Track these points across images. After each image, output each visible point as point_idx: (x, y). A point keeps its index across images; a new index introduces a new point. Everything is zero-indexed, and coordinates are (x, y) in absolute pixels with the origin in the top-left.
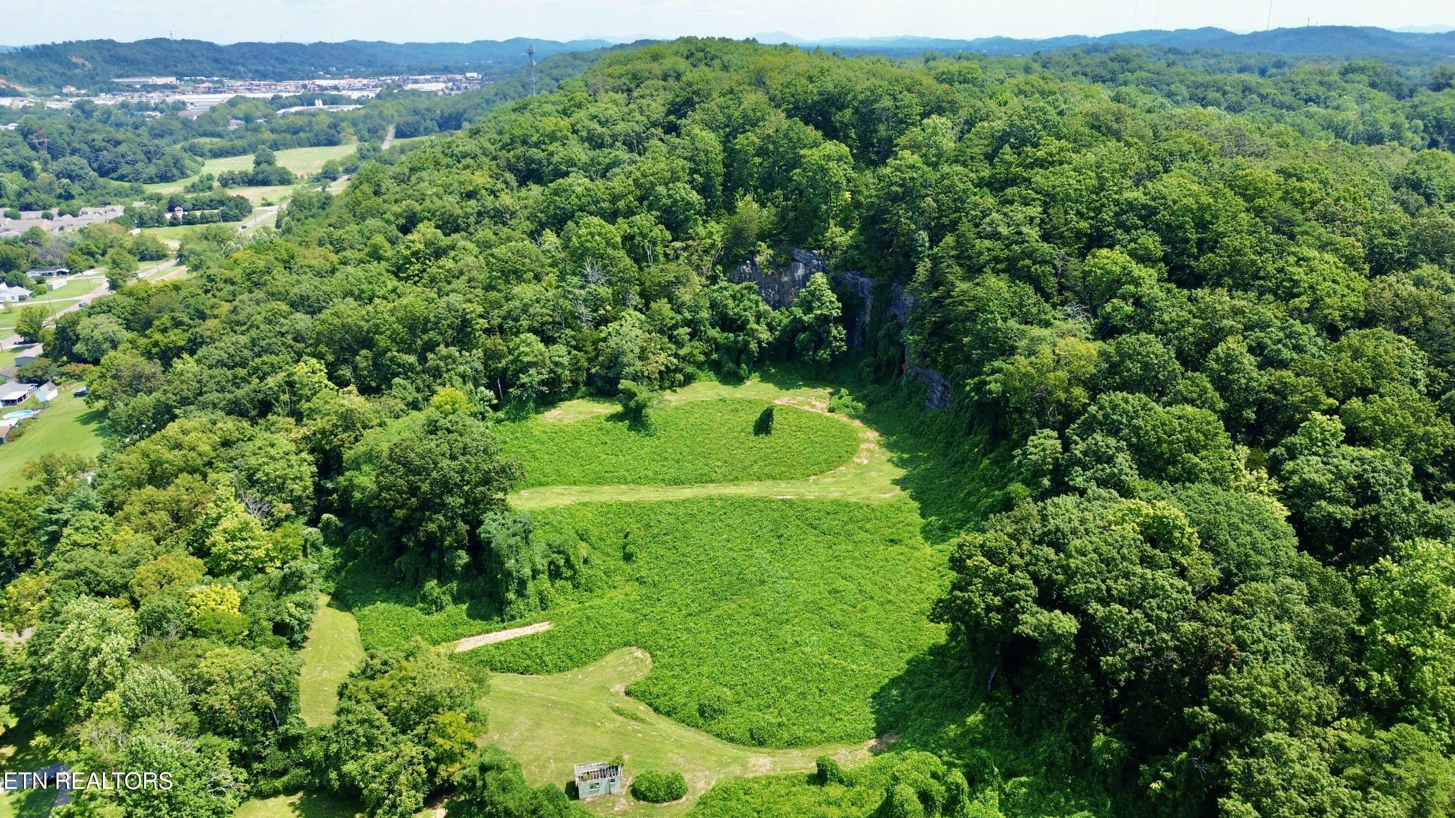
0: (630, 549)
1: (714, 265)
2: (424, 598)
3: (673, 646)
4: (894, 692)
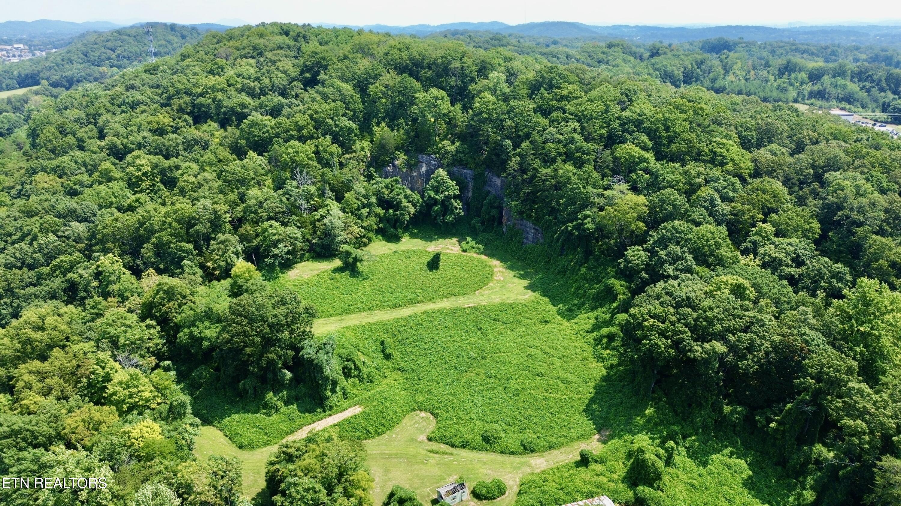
0: (388, 351)
1: (368, 167)
2: (265, 406)
3: (446, 406)
4: (595, 406)
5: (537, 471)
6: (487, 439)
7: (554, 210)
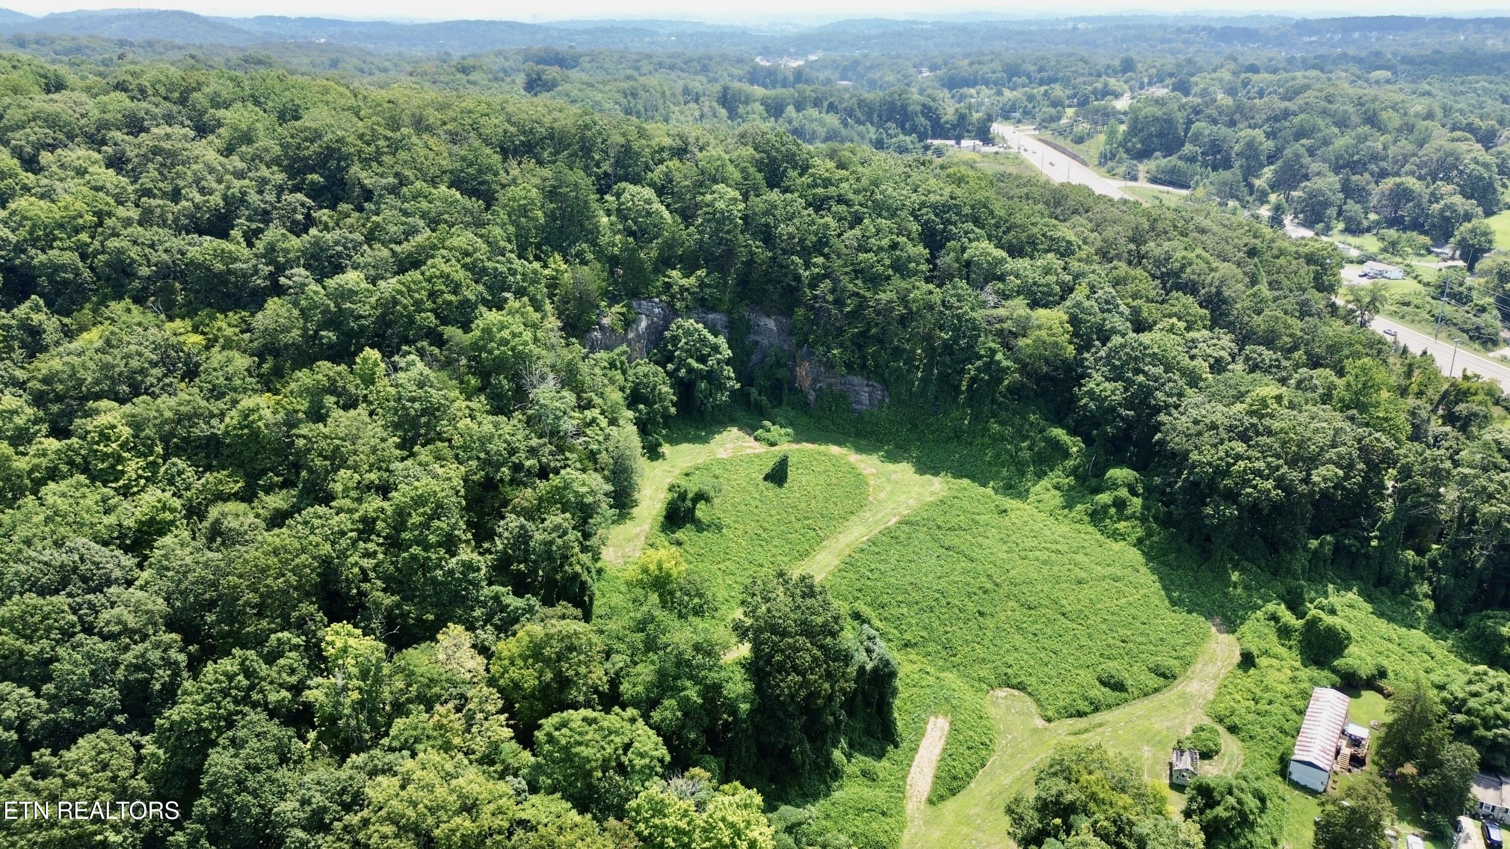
2: (835, 774)
4: (1176, 595)
5: (1211, 697)
6: (1119, 687)
7: (897, 352)
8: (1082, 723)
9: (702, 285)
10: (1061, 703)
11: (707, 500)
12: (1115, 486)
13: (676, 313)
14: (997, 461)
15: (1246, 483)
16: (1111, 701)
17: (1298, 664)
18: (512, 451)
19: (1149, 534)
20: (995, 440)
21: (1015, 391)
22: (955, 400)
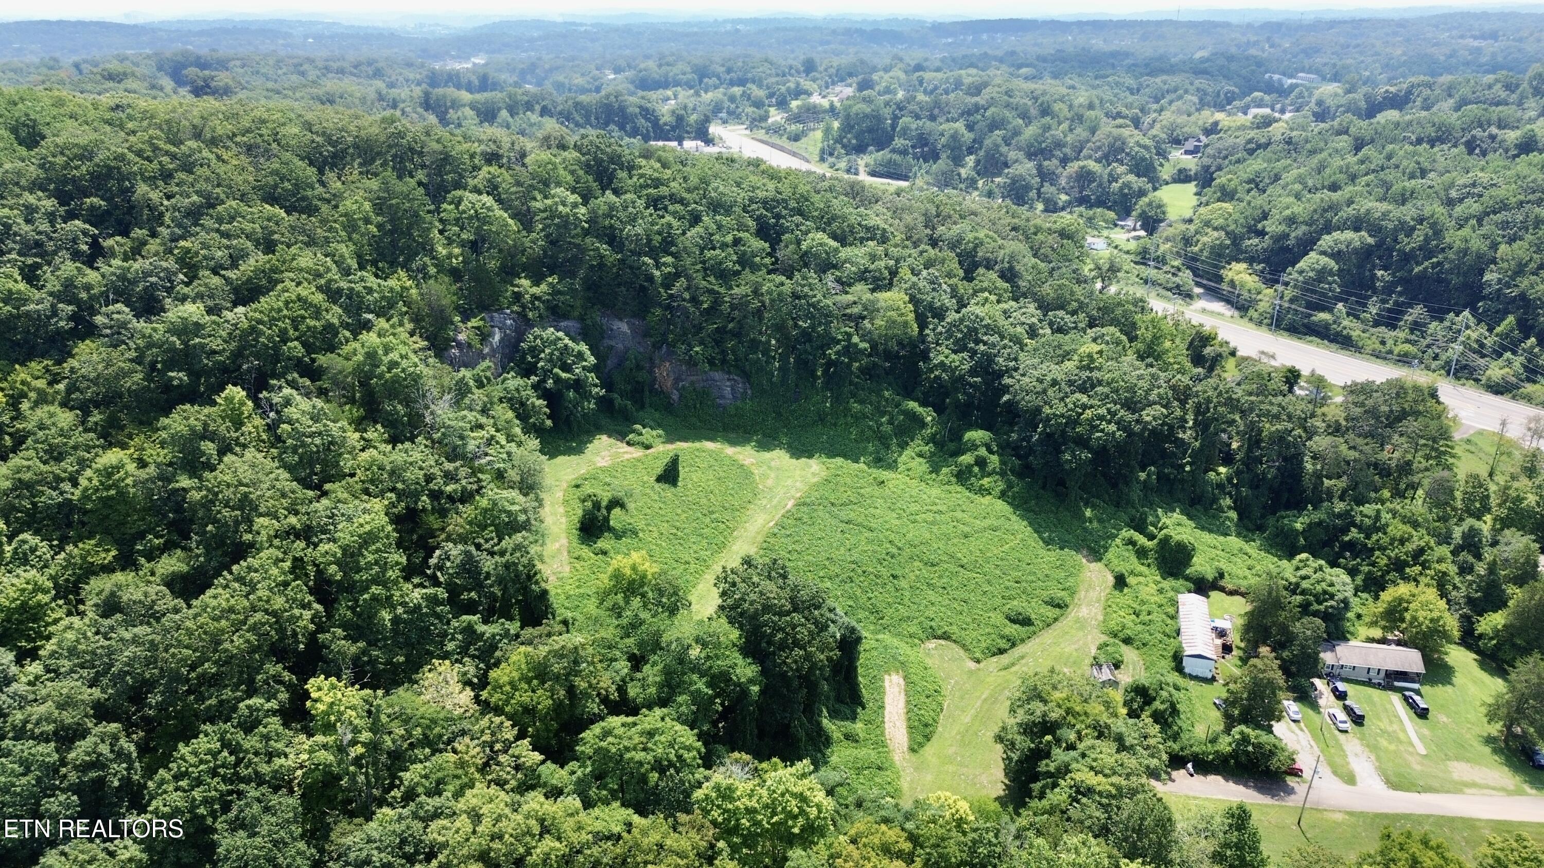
4: (1046, 536)
5: (1101, 618)
6: (1026, 622)
7: (754, 345)
8: (1005, 659)
9: (555, 292)
10: (984, 645)
11: (623, 506)
12: (975, 447)
13: (529, 324)
14: (862, 438)
15: (1095, 428)
16: (1024, 636)
17: (1158, 578)
18: (429, 479)
19: (1010, 486)
20: (857, 418)
21: (868, 372)
22: (813, 385)
